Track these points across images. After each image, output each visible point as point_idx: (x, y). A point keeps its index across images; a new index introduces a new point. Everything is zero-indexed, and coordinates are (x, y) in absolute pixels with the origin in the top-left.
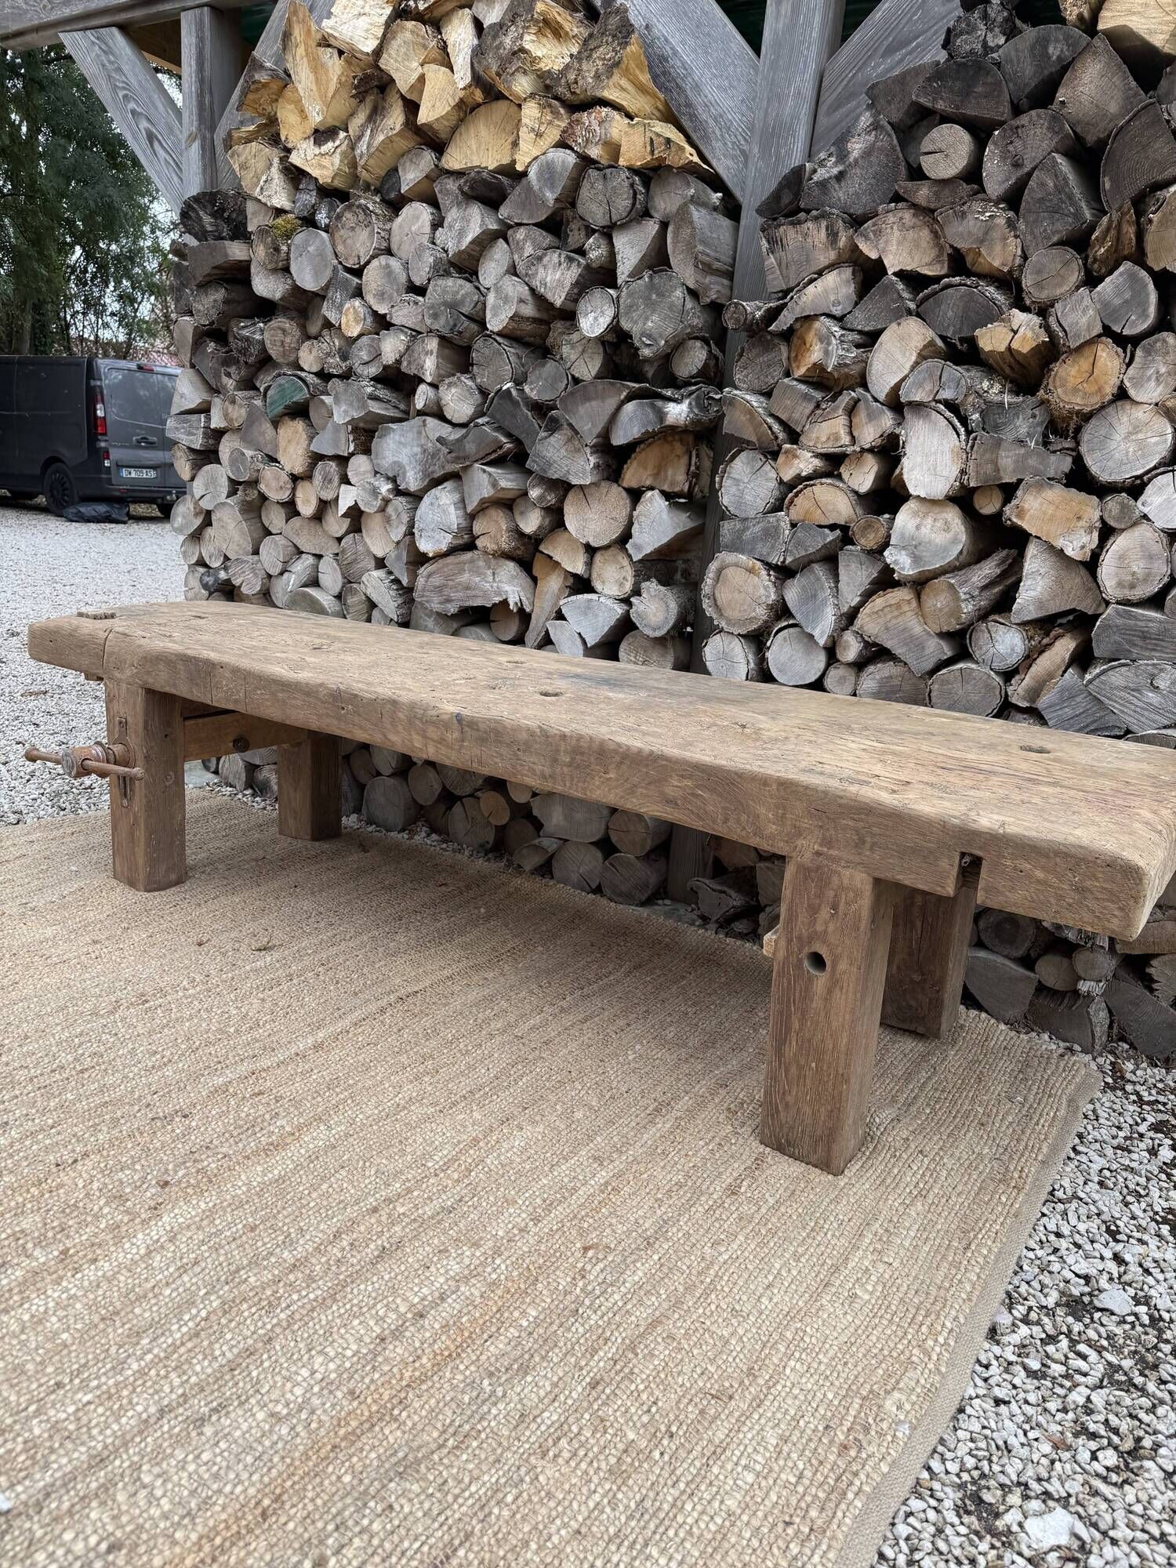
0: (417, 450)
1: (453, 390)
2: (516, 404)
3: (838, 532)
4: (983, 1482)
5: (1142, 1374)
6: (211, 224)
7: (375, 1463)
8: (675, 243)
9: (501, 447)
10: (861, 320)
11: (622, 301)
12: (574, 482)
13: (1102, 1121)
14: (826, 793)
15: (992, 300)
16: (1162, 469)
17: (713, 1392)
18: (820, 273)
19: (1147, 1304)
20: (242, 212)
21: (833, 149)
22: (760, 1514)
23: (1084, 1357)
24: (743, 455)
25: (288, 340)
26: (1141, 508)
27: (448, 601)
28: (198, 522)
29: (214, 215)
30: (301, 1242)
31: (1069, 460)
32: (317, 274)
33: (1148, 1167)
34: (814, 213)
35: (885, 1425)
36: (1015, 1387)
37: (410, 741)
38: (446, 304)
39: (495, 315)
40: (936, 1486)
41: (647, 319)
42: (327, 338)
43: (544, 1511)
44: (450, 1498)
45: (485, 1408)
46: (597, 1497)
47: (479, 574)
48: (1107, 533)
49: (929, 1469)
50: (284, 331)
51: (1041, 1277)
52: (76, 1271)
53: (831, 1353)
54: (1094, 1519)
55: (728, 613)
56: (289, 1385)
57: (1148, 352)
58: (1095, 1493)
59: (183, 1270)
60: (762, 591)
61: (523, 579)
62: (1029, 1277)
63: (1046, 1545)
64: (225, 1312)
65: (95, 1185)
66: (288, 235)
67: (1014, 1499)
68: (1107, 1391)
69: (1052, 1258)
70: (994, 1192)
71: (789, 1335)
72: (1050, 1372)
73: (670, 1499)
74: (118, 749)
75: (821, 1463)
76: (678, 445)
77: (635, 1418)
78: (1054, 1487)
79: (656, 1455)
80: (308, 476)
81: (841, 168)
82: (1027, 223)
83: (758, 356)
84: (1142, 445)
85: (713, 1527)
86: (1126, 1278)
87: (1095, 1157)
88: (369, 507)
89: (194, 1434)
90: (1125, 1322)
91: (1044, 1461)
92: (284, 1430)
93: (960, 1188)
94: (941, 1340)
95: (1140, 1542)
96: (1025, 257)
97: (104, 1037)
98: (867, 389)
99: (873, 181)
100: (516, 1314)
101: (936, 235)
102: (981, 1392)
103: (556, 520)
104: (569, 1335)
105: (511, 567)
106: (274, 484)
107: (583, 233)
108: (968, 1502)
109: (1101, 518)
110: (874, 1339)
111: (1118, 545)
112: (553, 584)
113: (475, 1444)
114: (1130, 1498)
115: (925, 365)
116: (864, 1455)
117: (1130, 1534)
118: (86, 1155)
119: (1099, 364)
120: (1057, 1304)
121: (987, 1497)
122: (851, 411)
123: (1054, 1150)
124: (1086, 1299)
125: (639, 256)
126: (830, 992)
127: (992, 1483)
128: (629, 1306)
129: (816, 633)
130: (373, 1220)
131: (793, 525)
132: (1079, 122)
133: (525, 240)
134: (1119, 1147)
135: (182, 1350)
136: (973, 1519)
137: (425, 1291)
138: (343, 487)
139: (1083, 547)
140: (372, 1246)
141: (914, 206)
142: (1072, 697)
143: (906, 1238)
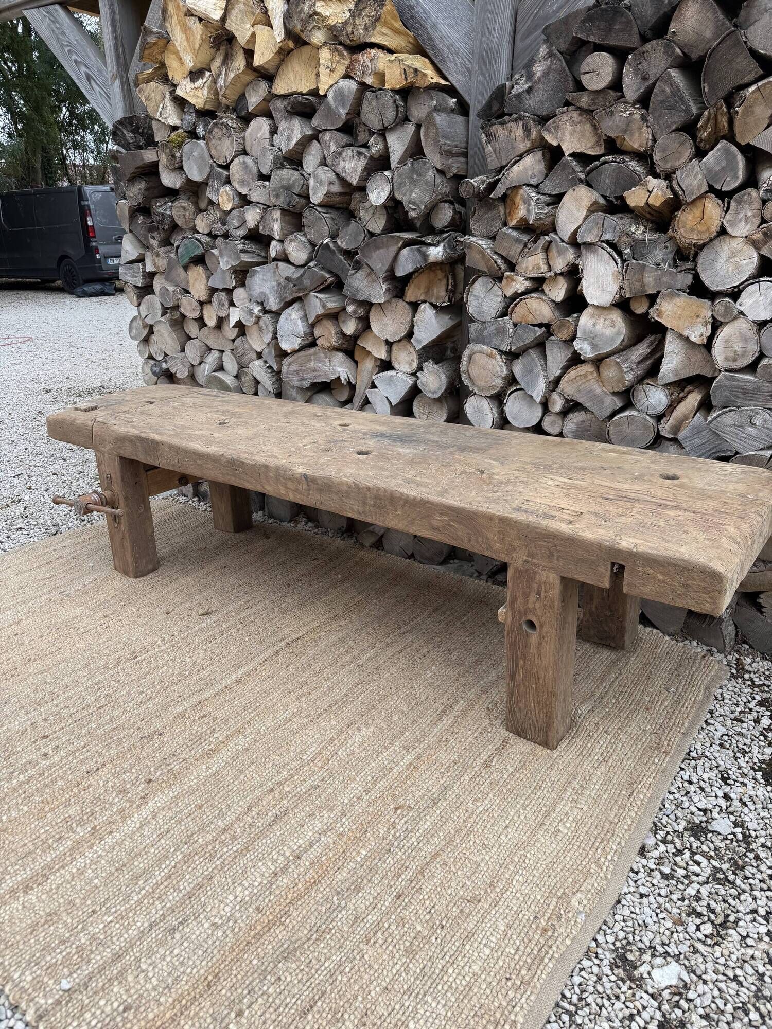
0: (274, 284)
1: (293, 244)
2: (333, 252)
3: (544, 329)
4: (628, 947)
5: (734, 873)
6: (131, 138)
7: (271, 952)
8: (426, 139)
9: (326, 281)
10: (550, 187)
11: (395, 180)
12: (374, 301)
13: (726, 701)
14: (528, 525)
15: (634, 171)
16: (751, 281)
17: (469, 898)
18: (521, 156)
19: (742, 826)
20: (150, 128)
21: (523, 72)
22: (492, 974)
23: (698, 864)
24: (480, 280)
25: (187, 214)
26: (740, 307)
27: (303, 379)
28: (145, 332)
29: (133, 132)
30: (229, 814)
31: (690, 276)
32: (200, 171)
33: (753, 732)
34: (514, 116)
35: (570, 915)
36: (653, 885)
37: (279, 490)
38: (283, 187)
39: (315, 193)
40: (600, 951)
41: (412, 192)
42: (212, 212)
43: (367, 976)
44: (313, 971)
45: (335, 914)
46: (398, 967)
47: (321, 362)
48: (716, 326)
49: (596, 940)
50: (184, 208)
51: (676, 812)
52: (101, 839)
53: (541, 869)
54: (694, 968)
55: (478, 383)
56: (222, 905)
57: (739, 203)
58: (696, 951)
59: (161, 836)
60: (498, 369)
61: (349, 363)
62: (668, 812)
63: (663, 986)
64: (185, 862)
65: (110, 784)
66: (180, 146)
67: (647, 957)
68: (710, 885)
69: (685, 798)
70: (650, 757)
71: (516, 859)
72: (676, 874)
73: (440, 966)
74: (108, 494)
75: (530, 941)
76: (439, 272)
77: (422, 917)
78: (672, 949)
79: (433, 939)
80: (209, 302)
81: (529, 84)
82: (654, 117)
83: (485, 213)
84: (737, 266)
85: (464, 983)
86: (730, 809)
87: (719, 727)
88: (248, 322)
89: (169, 938)
90: (727, 839)
91: (667, 933)
92: (220, 934)
93: (629, 754)
94: (609, 857)
95: (721, 981)
96: (655, 140)
97: (112, 683)
98: (556, 234)
99: (551, 92)
100: (354, 854)
101: (595, 127)
102: (632, 889)
103: (365, 324)
104: (385, 866)
105: (340, 356)
106: (188, 308)
107: (367, 133)
108: (618, 961)
109: (712, 315)
110: (568, 859)
111: (725, 333)
112: (368, 365)
113: (328, 937)
114: (718, 954)
115: (592, 217)
116: (556, 935)
117: (715, 977)
118: (104, 764)
119: (706, 212)
120: (685, 829)
121: (630, 957)
122: (547, 249)
123: (692, 724)
124: (704, 825)
125: (404, 148)
126: (540, 644)
127: (634, 947)
128: (421, 845)
129: (534, 395)
130: (271, 797)
131: (515, 325)
132: (685, 45)
133: (330, 140)
134: (736, 719)
135: (162, 887)
136: (621, 970)
137: (301, 841)
138: (231, 308)
139: (701, 335)
140: (270, 814)
141: (579, 108)
142: (699, 432)
143: (592, 791)
